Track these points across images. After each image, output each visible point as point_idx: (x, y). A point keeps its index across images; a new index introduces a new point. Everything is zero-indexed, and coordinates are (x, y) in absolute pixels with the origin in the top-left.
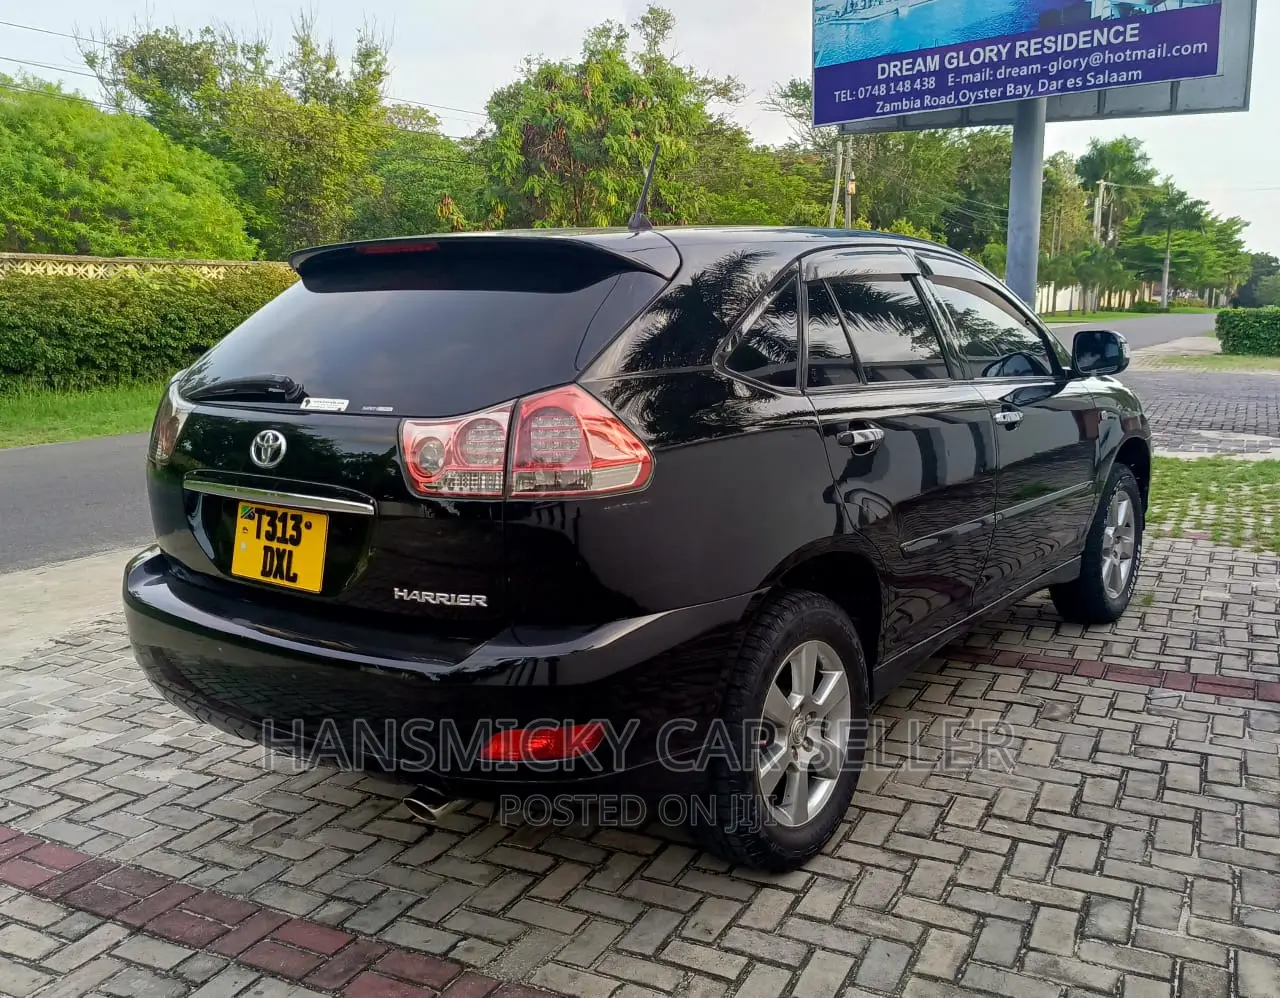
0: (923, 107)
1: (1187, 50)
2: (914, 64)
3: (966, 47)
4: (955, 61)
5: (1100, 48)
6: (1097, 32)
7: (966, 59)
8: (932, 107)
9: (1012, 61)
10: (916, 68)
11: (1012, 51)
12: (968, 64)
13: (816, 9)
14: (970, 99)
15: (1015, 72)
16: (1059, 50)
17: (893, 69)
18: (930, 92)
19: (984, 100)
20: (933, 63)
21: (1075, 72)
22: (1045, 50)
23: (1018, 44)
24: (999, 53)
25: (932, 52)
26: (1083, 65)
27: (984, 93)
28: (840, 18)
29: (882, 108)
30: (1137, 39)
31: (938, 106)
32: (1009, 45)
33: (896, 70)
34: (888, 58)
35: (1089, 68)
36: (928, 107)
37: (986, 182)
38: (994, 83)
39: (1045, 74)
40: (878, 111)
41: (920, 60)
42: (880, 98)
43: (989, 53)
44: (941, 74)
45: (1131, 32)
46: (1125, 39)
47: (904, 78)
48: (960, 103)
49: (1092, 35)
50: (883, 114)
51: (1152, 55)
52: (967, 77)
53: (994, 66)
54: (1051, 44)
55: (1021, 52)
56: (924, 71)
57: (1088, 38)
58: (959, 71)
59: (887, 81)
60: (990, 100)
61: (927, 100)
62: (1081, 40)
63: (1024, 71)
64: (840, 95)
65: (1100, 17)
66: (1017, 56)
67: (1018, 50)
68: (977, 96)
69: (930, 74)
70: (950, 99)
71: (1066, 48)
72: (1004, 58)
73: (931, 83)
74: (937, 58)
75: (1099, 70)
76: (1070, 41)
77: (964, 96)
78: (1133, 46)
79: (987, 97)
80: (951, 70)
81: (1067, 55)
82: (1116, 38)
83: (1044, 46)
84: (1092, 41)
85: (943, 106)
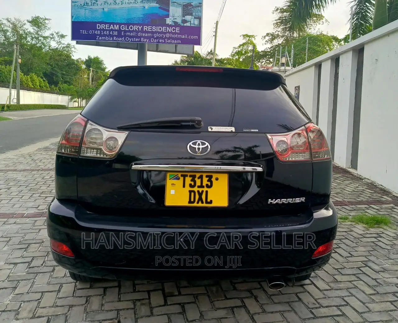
0: (113, 40)
1: (192, 37)
2: (110, 26)
3: (128, 24)
4: (124, 28)
5: (169, 32)
6: (168, 28)
7: (128, 28)
8: (116, 41)
9: (142, 31)
10: (111, 28)
11: (142, 29)
12: (128, 30)
13: (72, 2)
14: (129, 40)
15: (144, 34)
16: (157, 31)
17: (102, 26)
18: (115, 36)
19: (134, 41)
20: (117, 27)
21: (162, 38)
22: (153, 30)
23: (144, 27)
24: (138, 28)
25: (117, 24)
26: (164, 36)
27: (134, 39)
28: (82, 7)
29: (99, 38)
30: (179, 32)
31: (118, 41)
32: (141, 26)
33: (103, 27)
34: (101, 23)
35: (166, 37)
36: (115, 41)
37: (57, 65)
38: (137, 37)
39: (153, 37)
40: (97, 39)
41: (112, 25)
42: (98, 35)
43: (135, 28)
44: (119, 31)
45: (177, 29)
46: (176, 31)
47: (107, 30)
48: (126, 41)
49: (166, 28)
50: (99, 40)
51: (183, 37)
52: (128, 34)
53: (137, 32)
54: (154, 29)
55: (145, 29)
56: (113, 29)
57: (166, 29)
58: (125, 32)
59: (100, 30)
60: (136, 41)
61: (115, 38)
62: (163, 29)
63: (146, 35)
64: (82, 31)
65: (169, 24)
66: (144, 30)
67: (144, 28)
68: (132, 40)
69: (115, 30)
70: (123, 39)
71: (159, 31)
72: (140, 30)
73: (116, 33)
74: (118, 26)
75: (169, 38)
76: (160, 29)
77: (127, 39)
78: (178, 34)
79: (135, 40)
80: (123, 31)
81: (159, 33)
82: (173, 30)
83: (152, 29)
84: (166, 30)
85: (120, 41)
